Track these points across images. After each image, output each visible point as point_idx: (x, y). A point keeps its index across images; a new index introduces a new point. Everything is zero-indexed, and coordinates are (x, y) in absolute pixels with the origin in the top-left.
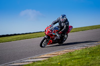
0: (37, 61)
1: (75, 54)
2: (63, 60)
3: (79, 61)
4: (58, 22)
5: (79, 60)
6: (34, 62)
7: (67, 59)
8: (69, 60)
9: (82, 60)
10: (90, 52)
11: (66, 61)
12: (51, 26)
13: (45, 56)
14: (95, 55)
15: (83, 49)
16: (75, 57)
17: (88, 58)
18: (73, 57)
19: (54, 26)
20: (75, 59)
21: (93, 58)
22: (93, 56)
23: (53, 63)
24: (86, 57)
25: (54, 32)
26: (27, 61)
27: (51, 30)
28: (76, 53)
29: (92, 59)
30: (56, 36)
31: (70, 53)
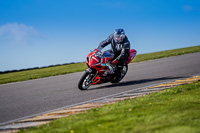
0: (27, 128)
1: (105, 112)
2: (81, 125)
3: (112, 126)
4: (110, 42)
5: (111, 124)
6: (22, 129)
7: (88, 121)
8: (93, 124)
9: (118, 125)
10: (134, 108)
11: (86, 125)
12: (97, 51)
13: (45, 117)
14: (143, 113)
15: (120, 101)
16: (105, 118)
17: (131, 119)
18: (100, 119)
19: (104, 50)
20: (103, 122)
21: (140, 119)
22: (139, 116)
23: (60, 130)
24: (125, 117)
25: (104, 62)
26: (7, 127)
27: (97, 58)
28: (106, 110)
29: (137, 121)
30: (106, 68)
31: (95, 110)
